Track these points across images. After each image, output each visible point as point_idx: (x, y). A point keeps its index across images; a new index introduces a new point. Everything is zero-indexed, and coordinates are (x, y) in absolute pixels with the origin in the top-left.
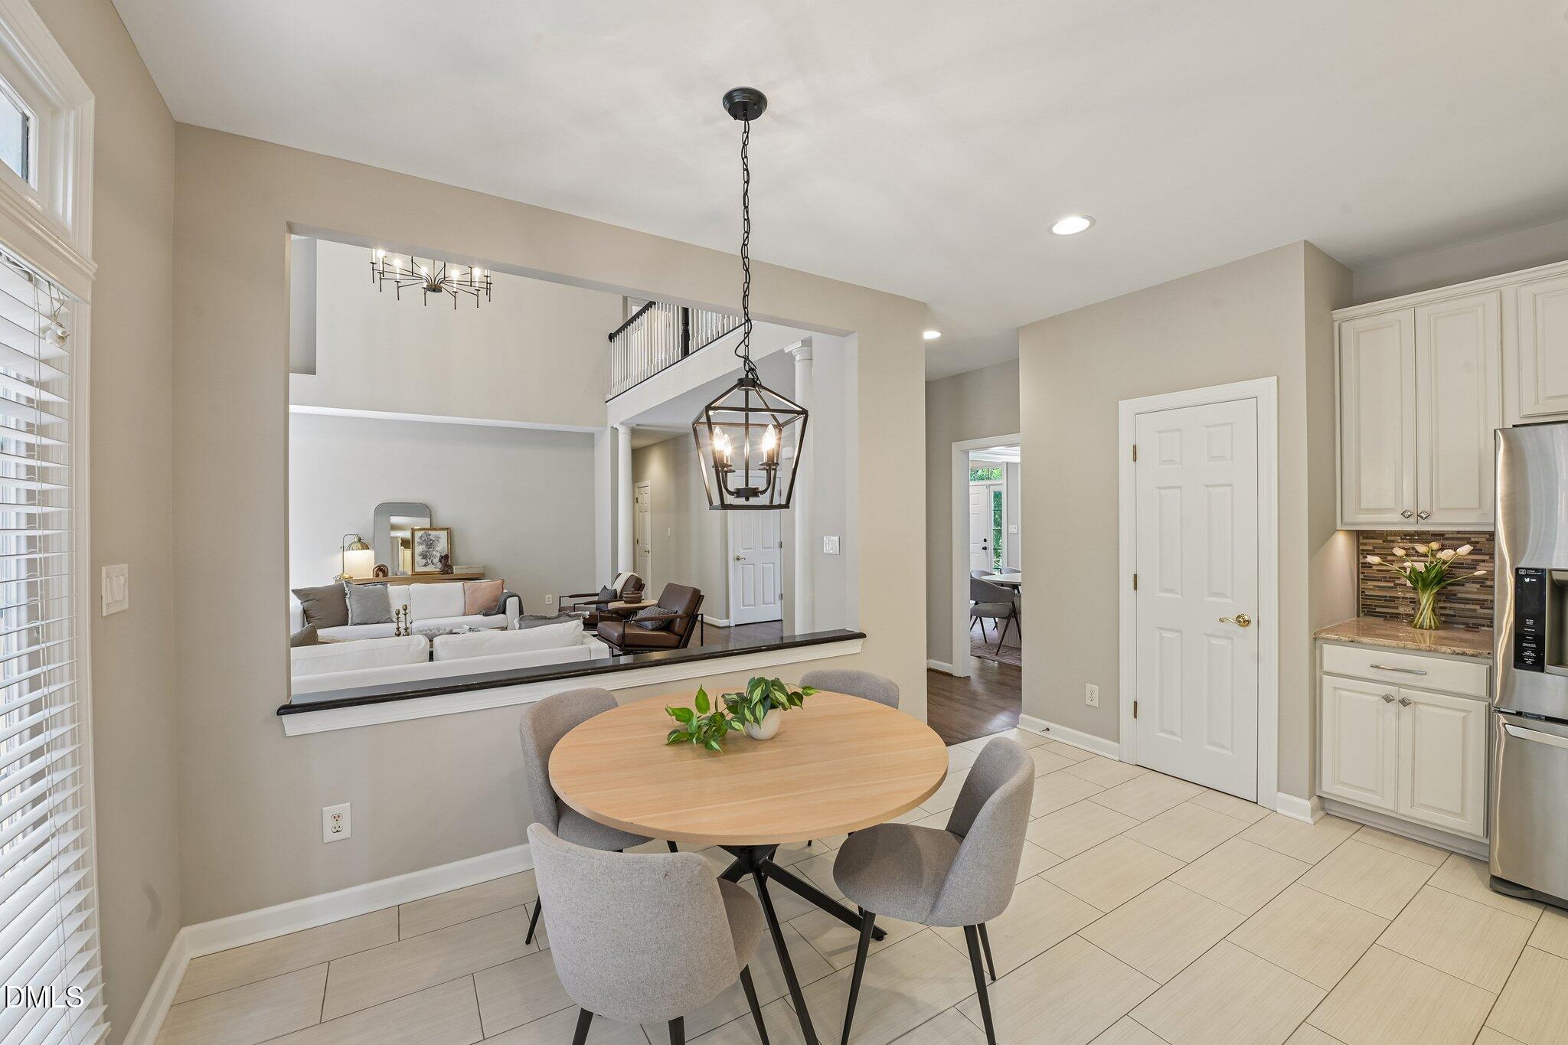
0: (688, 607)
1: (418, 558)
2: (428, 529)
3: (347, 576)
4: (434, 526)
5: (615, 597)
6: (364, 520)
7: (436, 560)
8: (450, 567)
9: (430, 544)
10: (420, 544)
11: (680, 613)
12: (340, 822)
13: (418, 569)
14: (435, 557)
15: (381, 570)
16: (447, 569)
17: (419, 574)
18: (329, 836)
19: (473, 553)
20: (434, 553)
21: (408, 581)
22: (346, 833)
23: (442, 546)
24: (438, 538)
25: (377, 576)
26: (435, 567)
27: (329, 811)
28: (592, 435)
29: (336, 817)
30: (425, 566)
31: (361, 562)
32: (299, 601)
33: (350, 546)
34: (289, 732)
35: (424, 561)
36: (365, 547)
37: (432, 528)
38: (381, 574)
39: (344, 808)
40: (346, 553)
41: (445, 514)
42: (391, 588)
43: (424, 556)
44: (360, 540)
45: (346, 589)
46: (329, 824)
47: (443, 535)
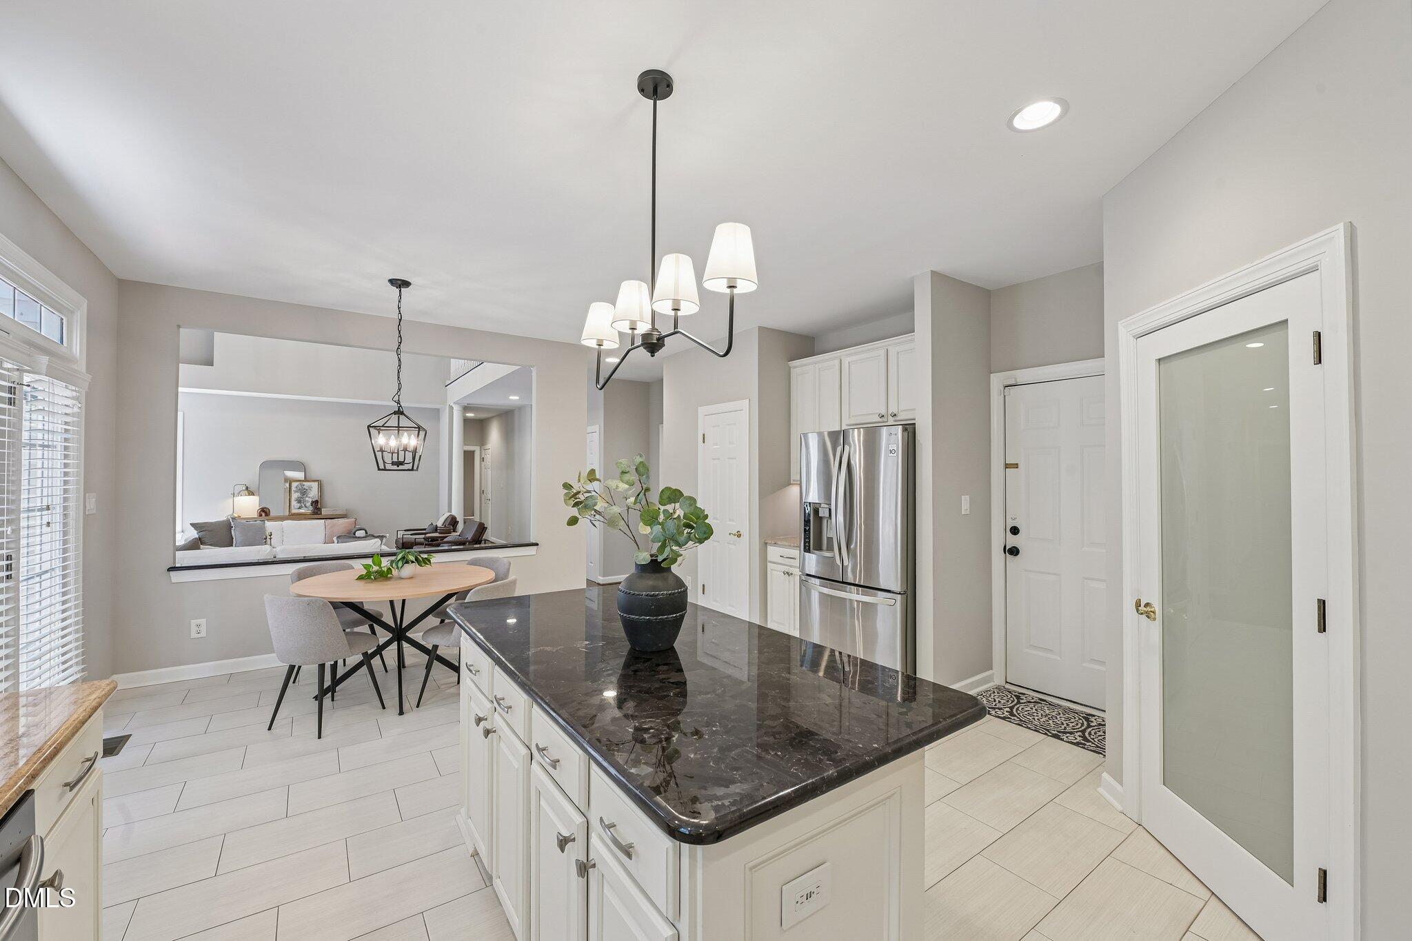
0: (474, 535)
1: (294, 503)
2: (303, 481)
3: (236, 515)
4: (308, 479)
5: (436, 529)
6: (251, 474)
7: (308, 504)
8: (319, 509)
9: (304, 492)
10: (295, 492)
11: (469, 539)
12: (200, 628)
13: (294, 511)
14: (308, 502)
15: (264, 511)
16: (317, 510)
17: (294, 514)
18: (194, 635)
19: (337, 499)
20: (307, 499)
21: (282, 519)
22: (203, 634)
23: (314, 493)
24: (310, 488)
25: (261, 515)
26: (307, 510)
27: (194, 622)
28: (438, 410)
29: (198, 626)
30: (299, 508)
31: (248, 506)
32: (196, 532)
33: (239, 493)
34: (173, 581)
35: (299, 505)
36: (251, 493)
37: (306, 480)
38: (263, 514)
39: (203, 621)
40: (236, 499)
41: (316, 470)
42: (268, 524)
43: (299, 501)
44: (247, 488)
45: (232, 523)
46: (194, 629)
47: (315, 485)
